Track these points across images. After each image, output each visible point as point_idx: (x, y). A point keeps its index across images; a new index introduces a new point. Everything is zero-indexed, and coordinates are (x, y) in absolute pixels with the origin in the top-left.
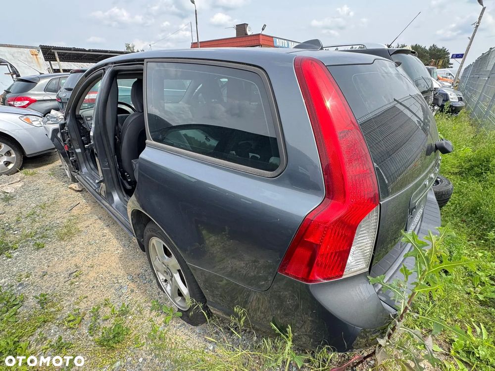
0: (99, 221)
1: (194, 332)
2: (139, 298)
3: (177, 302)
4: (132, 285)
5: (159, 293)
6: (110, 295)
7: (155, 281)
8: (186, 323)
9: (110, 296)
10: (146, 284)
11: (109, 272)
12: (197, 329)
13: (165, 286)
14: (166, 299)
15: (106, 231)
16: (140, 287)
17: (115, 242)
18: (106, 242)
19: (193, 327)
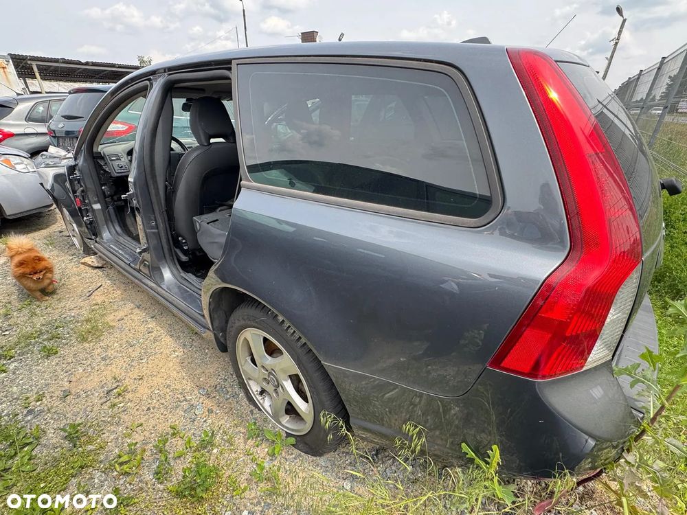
0: (137, 311)
1: (318, 465)
2: (222, 422)
3: (283, 423)
4: (209, 403)
5: (252, 411)
6: (177, 418)
7: (242, 395)
8: (303, 454)
9: (177, 422)
10: (230, 400)
11: (168, 386)
12: (322, 461)
13: (261, 401)
14: (265, 420)
15: (152, 324)
16: (221, 405)
17: (169, 340)
18: (155, 341)
19: (315, 458)
